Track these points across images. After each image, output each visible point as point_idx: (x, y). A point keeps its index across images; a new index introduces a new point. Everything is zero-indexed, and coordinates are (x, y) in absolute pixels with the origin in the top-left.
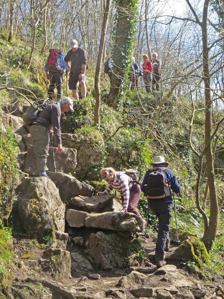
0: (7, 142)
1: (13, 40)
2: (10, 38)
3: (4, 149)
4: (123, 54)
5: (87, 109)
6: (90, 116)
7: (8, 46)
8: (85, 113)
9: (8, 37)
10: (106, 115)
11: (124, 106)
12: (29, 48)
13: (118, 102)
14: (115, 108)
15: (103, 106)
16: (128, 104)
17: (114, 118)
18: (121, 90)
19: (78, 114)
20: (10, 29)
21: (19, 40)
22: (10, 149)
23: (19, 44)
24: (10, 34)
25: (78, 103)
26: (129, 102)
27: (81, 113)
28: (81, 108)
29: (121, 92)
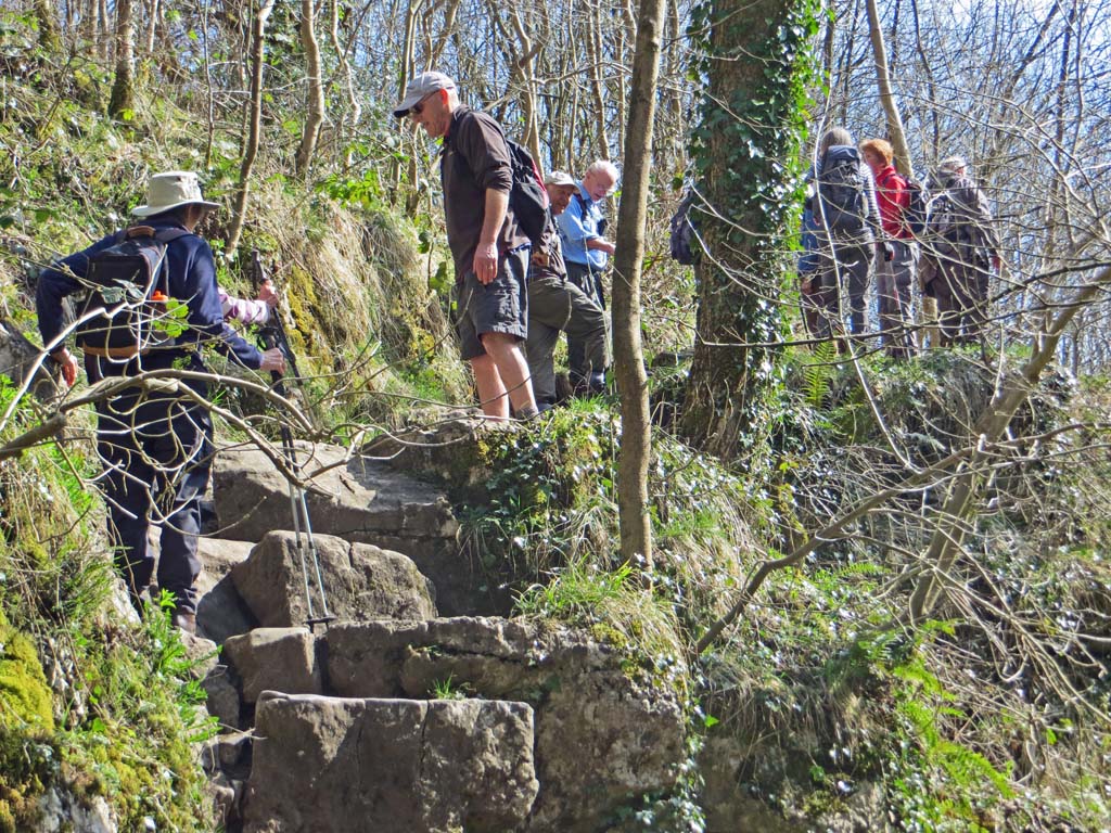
0: (148, 682)
1: (140, 107)
2: (120, 97)
3: (134, 720)
4: (753, 152)
5: (576, 472)
6: (593, 511)
7: (112, 140)
8: (564, 496)
9: (106, 92)
10: (682, 501)
11: (778, 443)
12: (226, 148)
13: (743, 423)
14: (732, 455)
15: (663, 451)
16: (798, 432)
17: (730, 512)
18: (758, 356)
19: (528, 506)
20: (121, 48)
21: (168, 108)
22: (168, 719)
23: (172, 129)
24: (122, 73)
25: (524, 442)
26: (805, 417)
27: (542, 497)
28: (544, 469)
29: (756, 363)
